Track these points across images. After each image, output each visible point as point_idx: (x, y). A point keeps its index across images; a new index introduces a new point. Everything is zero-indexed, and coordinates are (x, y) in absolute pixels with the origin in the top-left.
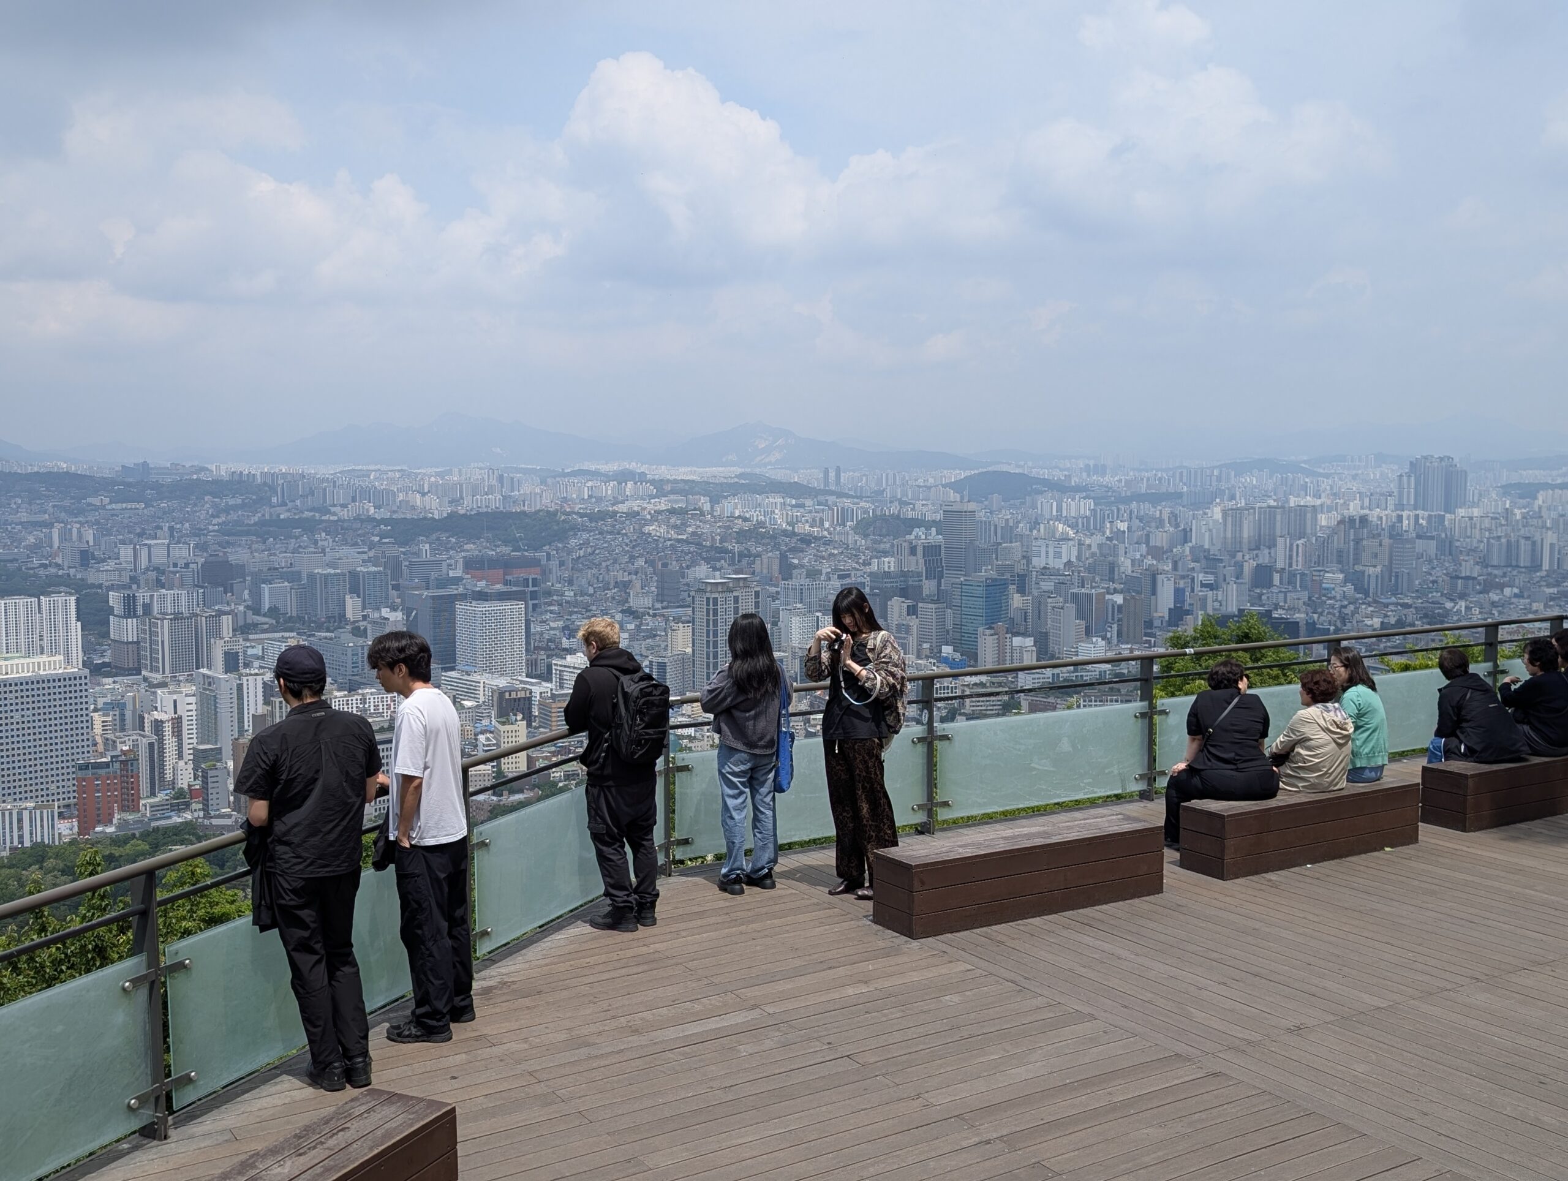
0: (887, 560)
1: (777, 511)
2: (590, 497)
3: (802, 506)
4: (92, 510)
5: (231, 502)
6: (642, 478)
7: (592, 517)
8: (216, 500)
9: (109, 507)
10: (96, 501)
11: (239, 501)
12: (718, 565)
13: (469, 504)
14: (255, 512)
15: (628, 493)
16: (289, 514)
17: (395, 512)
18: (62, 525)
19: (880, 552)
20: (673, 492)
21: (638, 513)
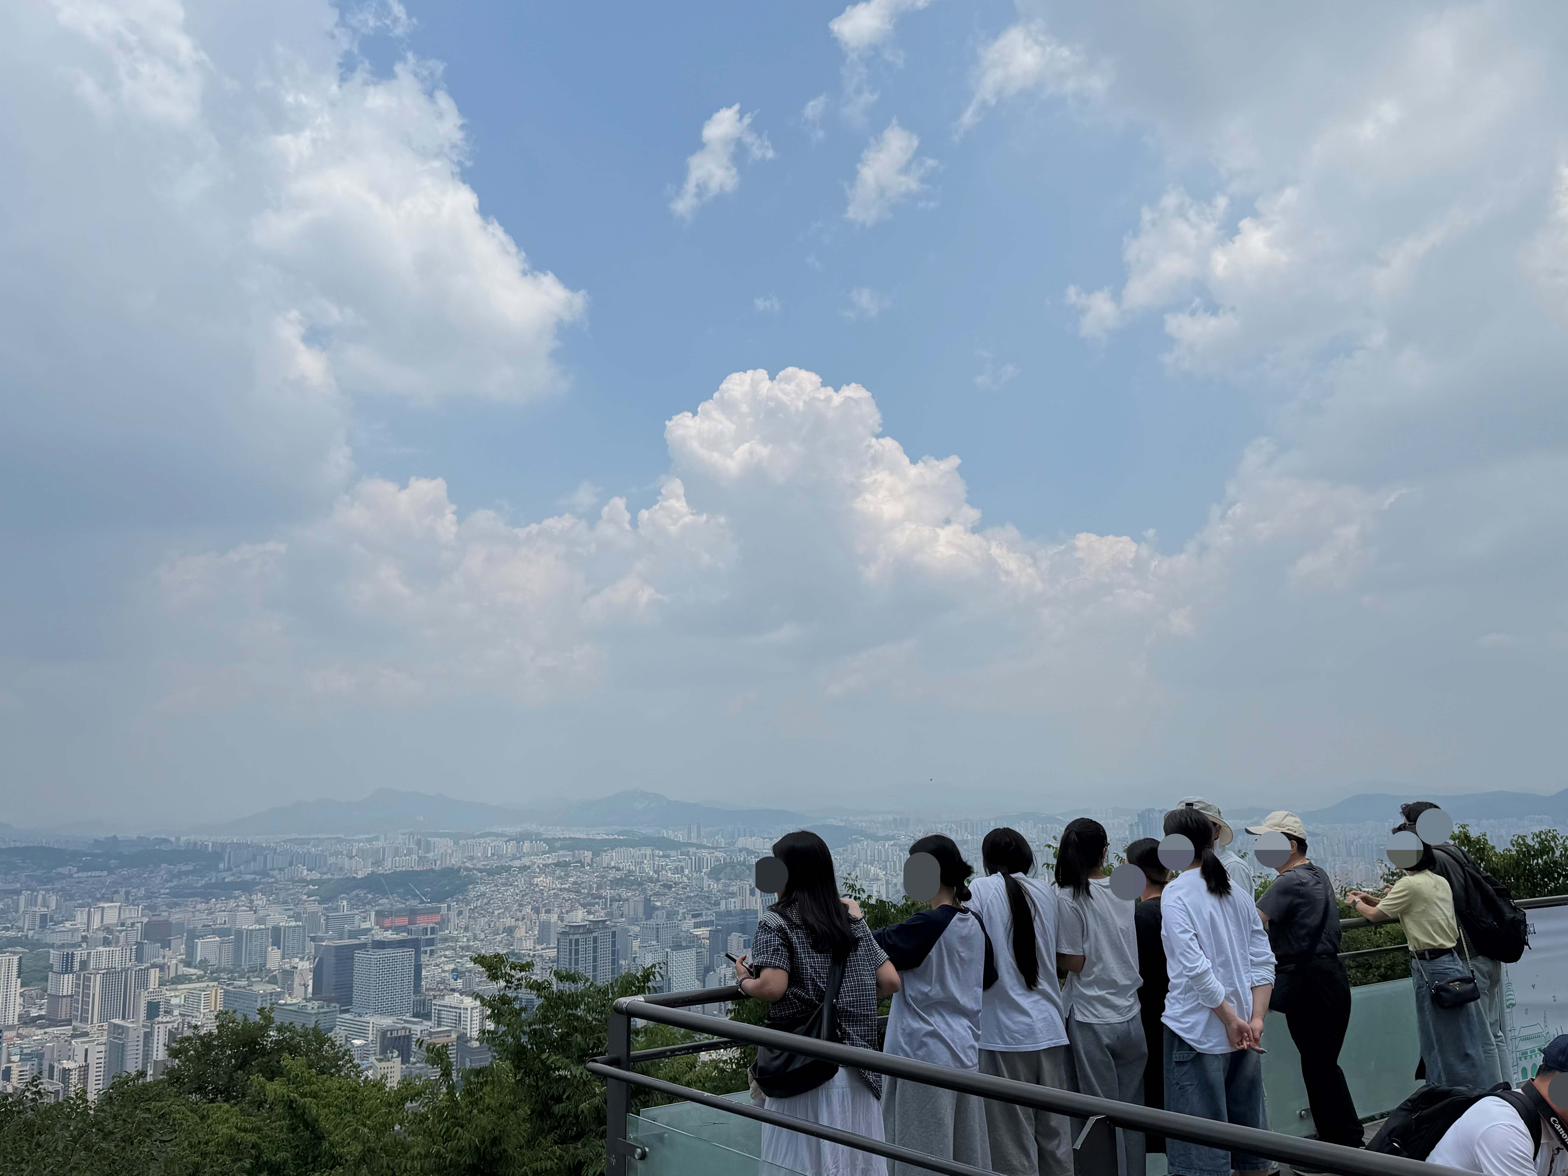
0: (733, 900)
1: (645, 862)
2: (493, 855)
3: (668, 856)
4: (60, 879)
5: (184, 868)
6: (538, 838)
7: (491, 872)
8: (171, 867)
9: (76, 875)
10: (64, 870)
11: (191, 868)
12: (593, 909)
13: (388, 866)
14: (203, 877)
15: (524, 850)
16: (233, 878)
17: (326, 873)
18: (29, 892)
19: (729, 893)
20: (562, 848)
21: (529, 867)
